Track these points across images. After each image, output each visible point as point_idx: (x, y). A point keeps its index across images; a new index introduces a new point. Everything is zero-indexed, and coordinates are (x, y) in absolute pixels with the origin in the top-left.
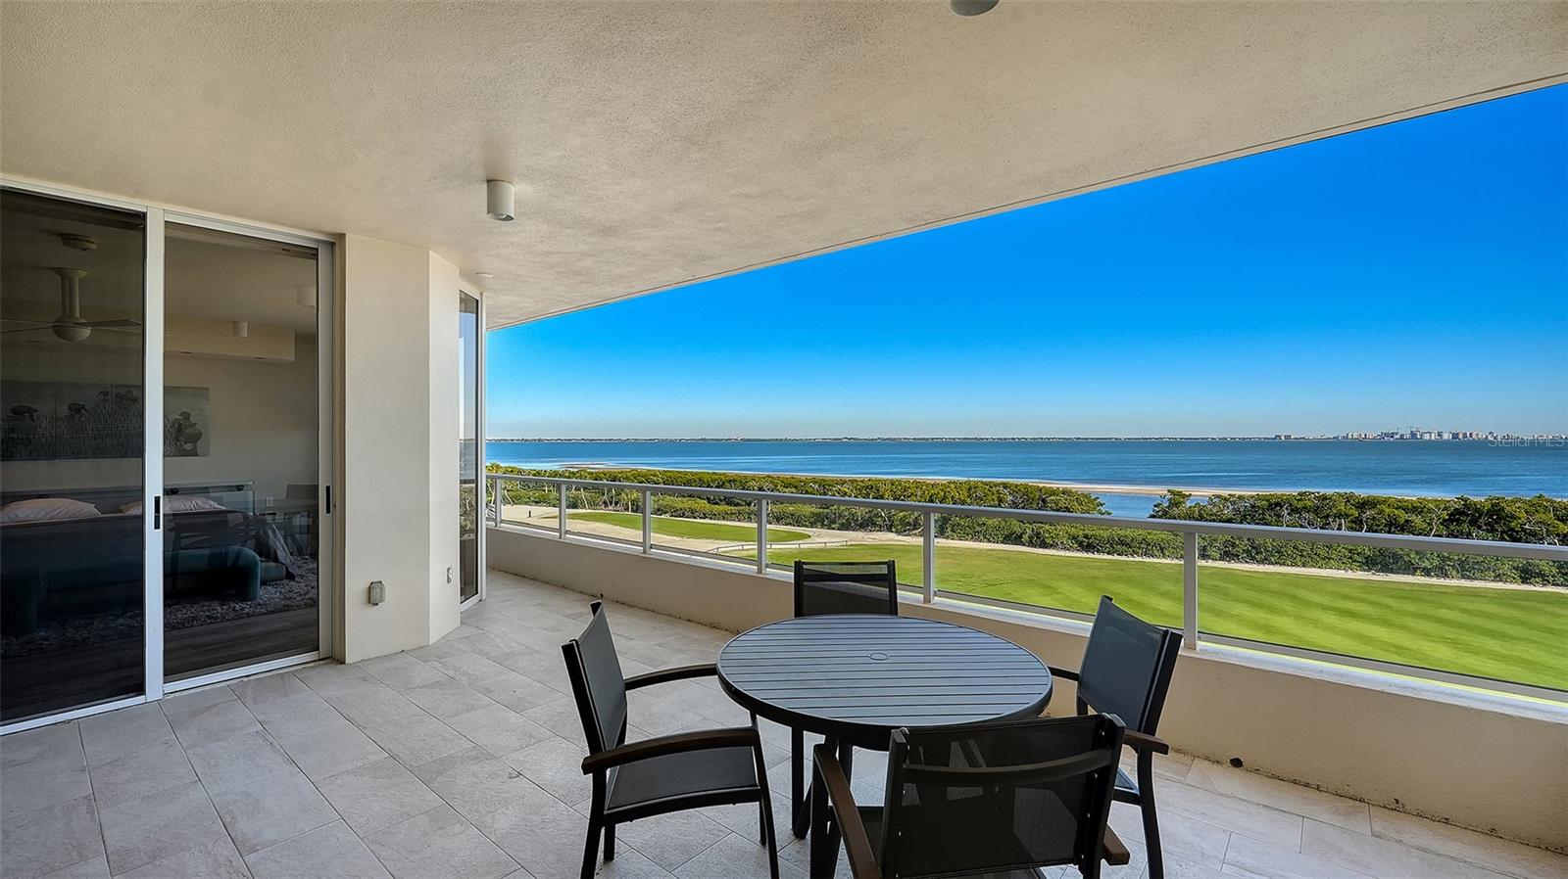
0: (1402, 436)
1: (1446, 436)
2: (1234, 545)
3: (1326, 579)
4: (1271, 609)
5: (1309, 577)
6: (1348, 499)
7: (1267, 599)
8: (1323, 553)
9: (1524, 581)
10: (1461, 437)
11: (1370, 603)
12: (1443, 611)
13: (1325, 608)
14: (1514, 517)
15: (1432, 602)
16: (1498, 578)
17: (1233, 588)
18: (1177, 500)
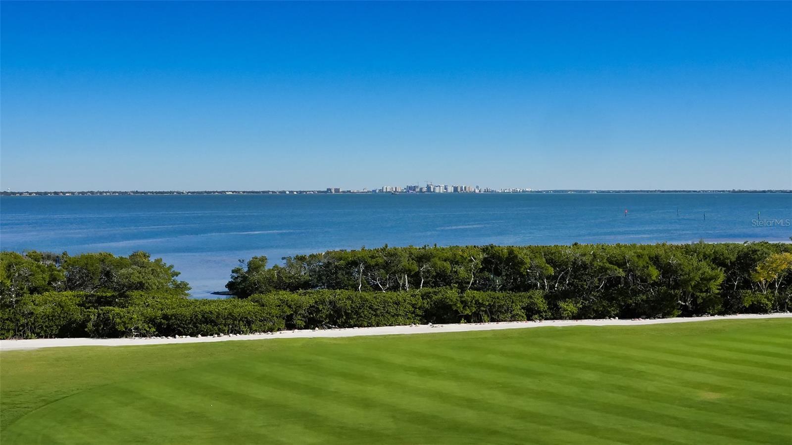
0: (421, 189)
1: (450, 190)
10: (459, 190)
12: (489, 356)
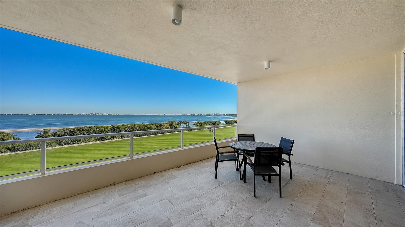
1: (101, 114)
2: (68, 141)
3: (92, 144)
4: (84, 153)
5: (88, 145)
6: (94, 127)
7: (82, 151)
8: (90, 139)
9: (122, 138)
11: (102, 147)
13: (95, 150)
14: (120, 128)
15: (112, 144)
16: (118, 138)
17: (72, 151)
18: (46, 132)
